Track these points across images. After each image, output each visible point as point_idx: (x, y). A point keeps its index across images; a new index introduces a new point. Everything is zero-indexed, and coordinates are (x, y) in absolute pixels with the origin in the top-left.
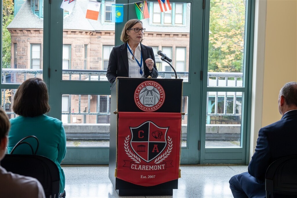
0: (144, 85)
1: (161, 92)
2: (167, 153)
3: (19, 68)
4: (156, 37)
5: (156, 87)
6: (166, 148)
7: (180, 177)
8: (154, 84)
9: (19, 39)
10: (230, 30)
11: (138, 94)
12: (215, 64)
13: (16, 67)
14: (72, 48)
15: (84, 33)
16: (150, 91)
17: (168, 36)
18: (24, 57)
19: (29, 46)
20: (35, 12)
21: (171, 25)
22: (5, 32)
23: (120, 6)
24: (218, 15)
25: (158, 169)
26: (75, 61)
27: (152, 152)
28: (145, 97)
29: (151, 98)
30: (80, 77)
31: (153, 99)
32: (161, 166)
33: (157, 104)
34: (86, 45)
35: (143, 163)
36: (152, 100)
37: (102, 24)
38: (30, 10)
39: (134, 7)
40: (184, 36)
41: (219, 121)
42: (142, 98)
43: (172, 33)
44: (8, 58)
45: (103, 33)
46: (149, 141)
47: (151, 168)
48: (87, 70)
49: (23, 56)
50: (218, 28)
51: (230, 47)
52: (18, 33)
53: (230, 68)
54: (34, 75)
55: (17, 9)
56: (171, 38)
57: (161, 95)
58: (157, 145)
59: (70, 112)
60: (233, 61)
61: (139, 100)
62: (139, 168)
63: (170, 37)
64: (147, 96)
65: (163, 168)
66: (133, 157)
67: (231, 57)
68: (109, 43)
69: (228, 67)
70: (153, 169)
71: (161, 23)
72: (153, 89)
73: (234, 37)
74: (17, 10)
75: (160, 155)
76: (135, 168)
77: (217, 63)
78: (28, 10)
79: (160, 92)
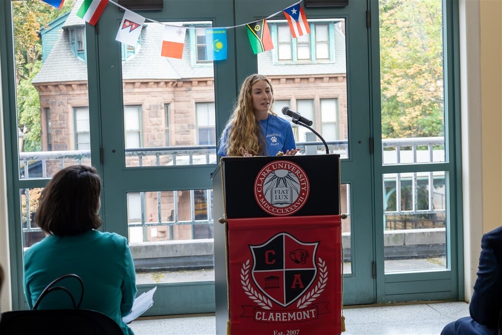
0: (271, 168)
1: (301, 180)
2: (319, 289)
3: (55, 150)
4: (286, 83)
5: (292, 172)
6: (317, 280)
7: (344, 330)
8: (289, 165)
9: (54, 100)
10: (410, 65)
11: (261, 185)
12: (389, 124)
13: (50, 148)
14: (143, 110)
15: (162, 84)
16: (282, 178)
17: (305, 82)
18: (63, 130)
19: (71, 111)
20: (78, 54)
21: (310, 61)
22: (30, 90)
23: (220, 32)
24: (389, 41)
25: (305, 318)
26: (150, 132)
27: (292, 287)
28: (274, 189)
29: (285, 192)
30: (158, 160)
31: (289, 192)
32: (309, 312)
33: (297, 201)
34: (167, 105)
35: (276, 309)
36: (286, 195)
37: (192, 66)
38: (69, 51)
39: (245, 31)
40: (334, 80)
41: (400, 221)
42: (269, 192)
43: (312, 76)
44: (36, 133)
45: (195, 83)
46: (286, 268)
47: (292, 317)
48: (170, 147)
49: (62, 128)
50: (389, 63)
51: (413, 93)
52: (50, 91)
53: (414, 130)
54: (77, 160)
55: (47, 49)
56: (311, 85)
57: (302, 184)
58: (300, 275)
59: (144, 222)
60: (419, 117)
61: (263, 196)
62: (270, 318)
63: (308, 82)
64: (278, 189)
65: (314, 316)
66: (258, 299)
67: (415, 111)
68: (205, 99)
69: (412, 128)
70: (295, 319)
71: (292, 60)
72: (288, 175)
73: (419, 76)
74: (47, 52)
75: (306, 293)
76: (262, 318)
77: (392, 123)
78: (66, 51)
79: (299, 179)
